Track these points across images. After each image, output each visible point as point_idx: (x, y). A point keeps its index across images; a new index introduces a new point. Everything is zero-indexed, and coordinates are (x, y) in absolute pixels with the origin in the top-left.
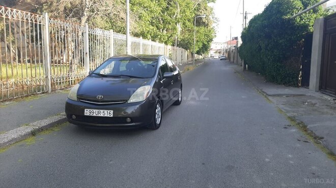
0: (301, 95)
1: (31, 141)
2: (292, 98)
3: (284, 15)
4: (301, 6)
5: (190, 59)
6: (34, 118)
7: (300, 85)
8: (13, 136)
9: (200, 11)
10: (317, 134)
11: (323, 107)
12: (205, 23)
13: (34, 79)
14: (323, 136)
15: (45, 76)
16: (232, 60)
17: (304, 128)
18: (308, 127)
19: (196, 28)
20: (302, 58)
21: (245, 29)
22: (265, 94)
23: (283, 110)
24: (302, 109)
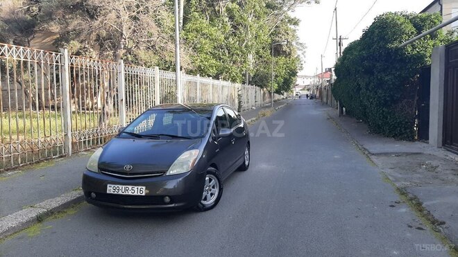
0: (417, 153)
1: (35, 230)
2: (404, 158)
3: (390, 42)
4: (414, 30)
5: (267, 100)
6: (43, 195)
7: (416, 138)
8: (10, 225)
9: (280, 36)
10: (437, 216)
11: (448, 172)
12: (285, 52)
13: (49, 139)
14: (444, 220)
15: (63, 134)
16: (325, 100)
17: (419, 206)
18: (423, 205)
19: (274, 59)
20: (417, 101)
21: (339, 60)
22: (366, 153)
23: (391, 178)
24: (418, 175)
